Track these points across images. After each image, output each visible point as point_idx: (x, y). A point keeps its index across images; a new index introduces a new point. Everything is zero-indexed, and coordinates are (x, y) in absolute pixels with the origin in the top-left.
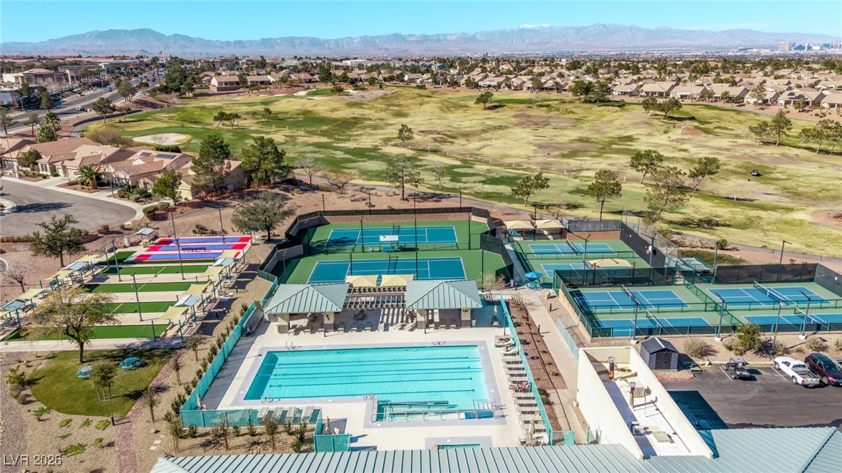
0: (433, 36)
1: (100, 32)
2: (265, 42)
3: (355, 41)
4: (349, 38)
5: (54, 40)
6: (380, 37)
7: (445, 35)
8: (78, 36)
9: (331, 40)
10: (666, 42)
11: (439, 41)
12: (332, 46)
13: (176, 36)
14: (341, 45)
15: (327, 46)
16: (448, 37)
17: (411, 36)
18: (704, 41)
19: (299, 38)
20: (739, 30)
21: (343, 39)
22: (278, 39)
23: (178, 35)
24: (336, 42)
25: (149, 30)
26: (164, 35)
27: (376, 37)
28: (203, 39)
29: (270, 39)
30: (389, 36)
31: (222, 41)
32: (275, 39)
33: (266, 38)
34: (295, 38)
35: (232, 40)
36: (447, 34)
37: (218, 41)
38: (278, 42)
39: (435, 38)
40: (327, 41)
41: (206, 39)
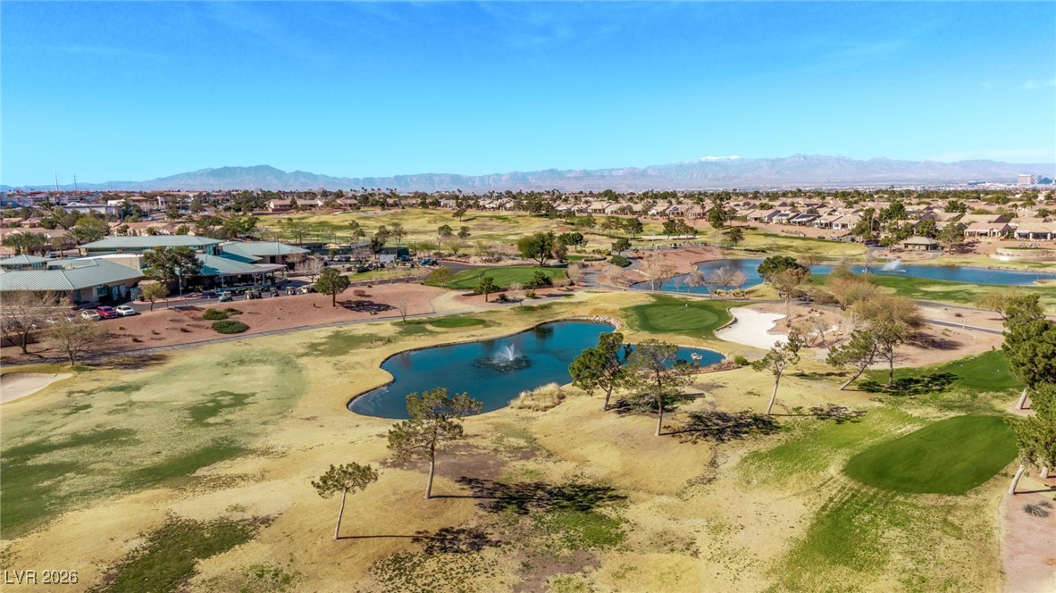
0: (596, 171)
1: (213, 170)
2: (398, 179)
3: (503, 179)
4: (497, 174)
5: (162, 179)
6: (533, 174)
7: (610, 171)
8: (188, 174)
9: (475, 177)
10: (883, 175)
11: (602, 177)
12: (476, 185)
13: (297, 173)
14: (486, 183)
15: (470, 183)
16: (614, 173)
17: (570, 171)
18: (932, 175)
19: (438, 175)
20: (976, 161)
21: (489, 176)
22: (415, 176)
23: (300, 172)
24: (482, 179)
25: (268, 167)
26: (284, 172)
27: (527, 173)
28: (327, 177)
29: (406, 176)
30: (544, 172)
31: (349, 179)
32: (411, 177)
33: (400, 175)
34: (434, 175)
35: (361, 178)
36: (613, 169)
37: (344, 178)
38: (414, 179)
39: (598, 174)
40: (470, 179)
41: (332, 176)
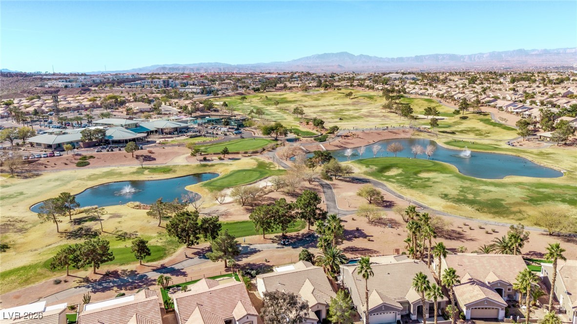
0: (554, 50)
1: (319, 55)
2: (417, 58)
3: (484, 56)
4: (480, 53)
5: (295, 60)
6: (506, 53)
7: (565, 49)
8: (307, 58)
9: (465, 55)
11: (558, 54)
12: (466, 60)
13: (361, 56)
14: (473, 59)
15: (462, 60)
16: (568, 51)
17: (534, 50)
19: (442, 55)
21: (475, 55)
22: (427, 56)
23: (363, 55)
24: (470, 57)
25: (346, 53)
26: (354, 55)
27: (503, 53)
28: (377, 57)
29: (422, 56)
30: (514, 51)
31: (389, 59)
32: (425, 56)
33: (419, 55)
34: (439, 55)
35: (395, 57)
36: (568, 48)
37: (386, 58)
38: (427, 58)
39: (556, 51)
40: (462, 56)
41: (379, 57)
